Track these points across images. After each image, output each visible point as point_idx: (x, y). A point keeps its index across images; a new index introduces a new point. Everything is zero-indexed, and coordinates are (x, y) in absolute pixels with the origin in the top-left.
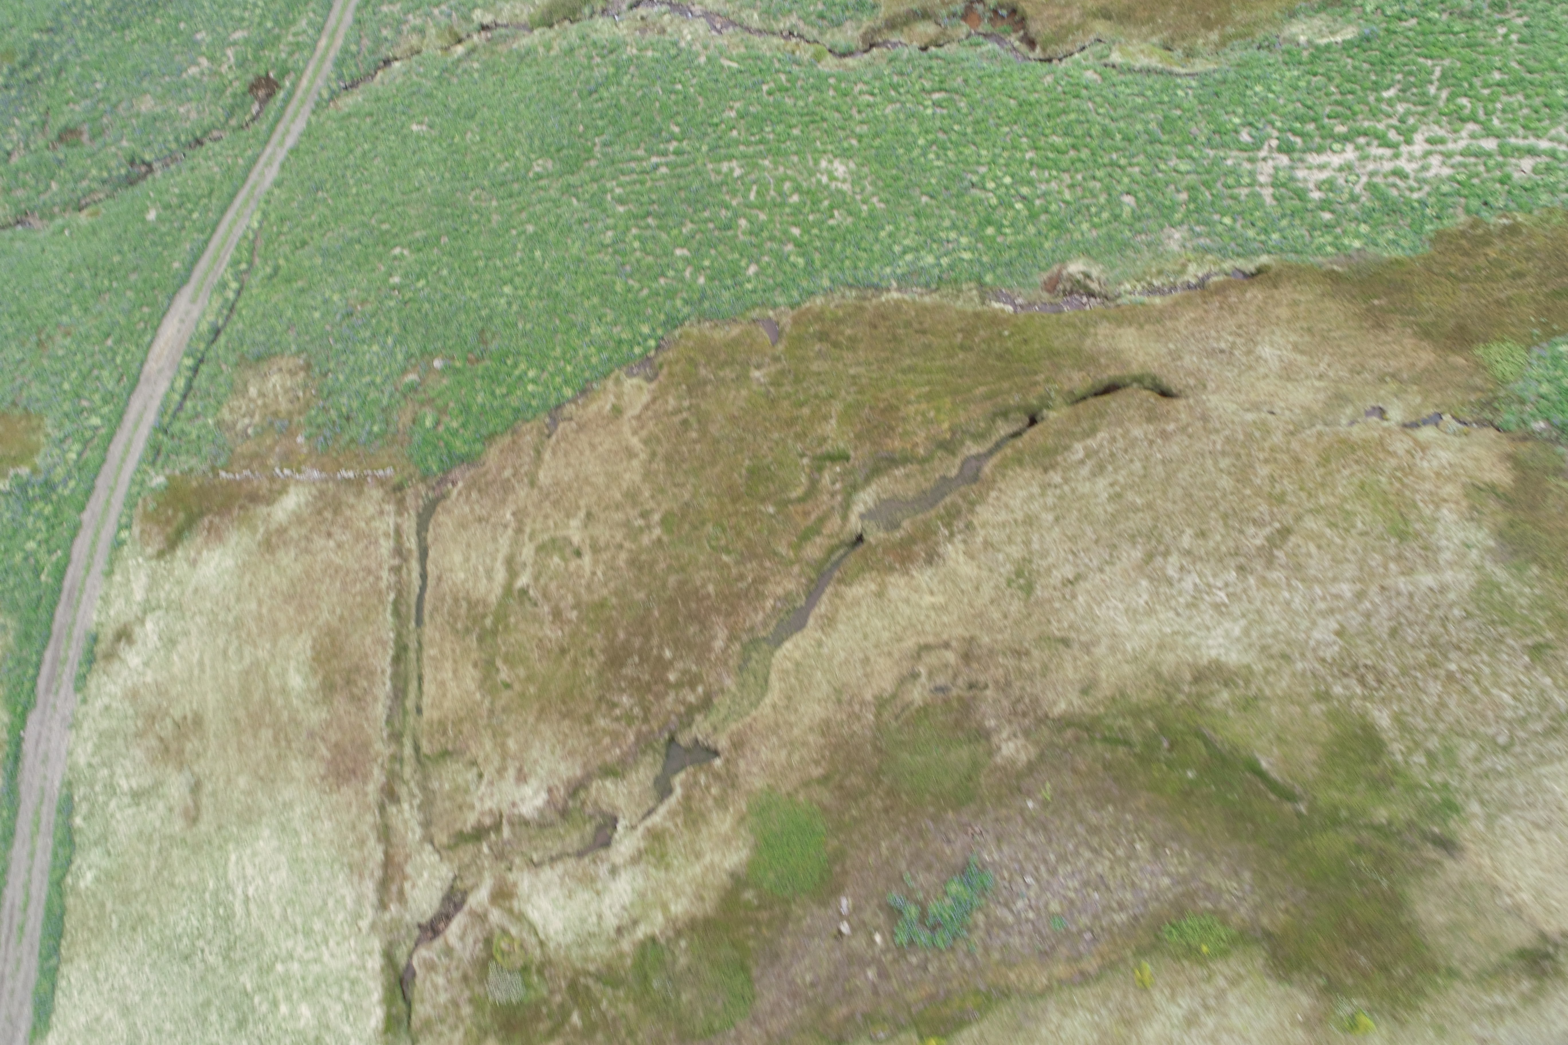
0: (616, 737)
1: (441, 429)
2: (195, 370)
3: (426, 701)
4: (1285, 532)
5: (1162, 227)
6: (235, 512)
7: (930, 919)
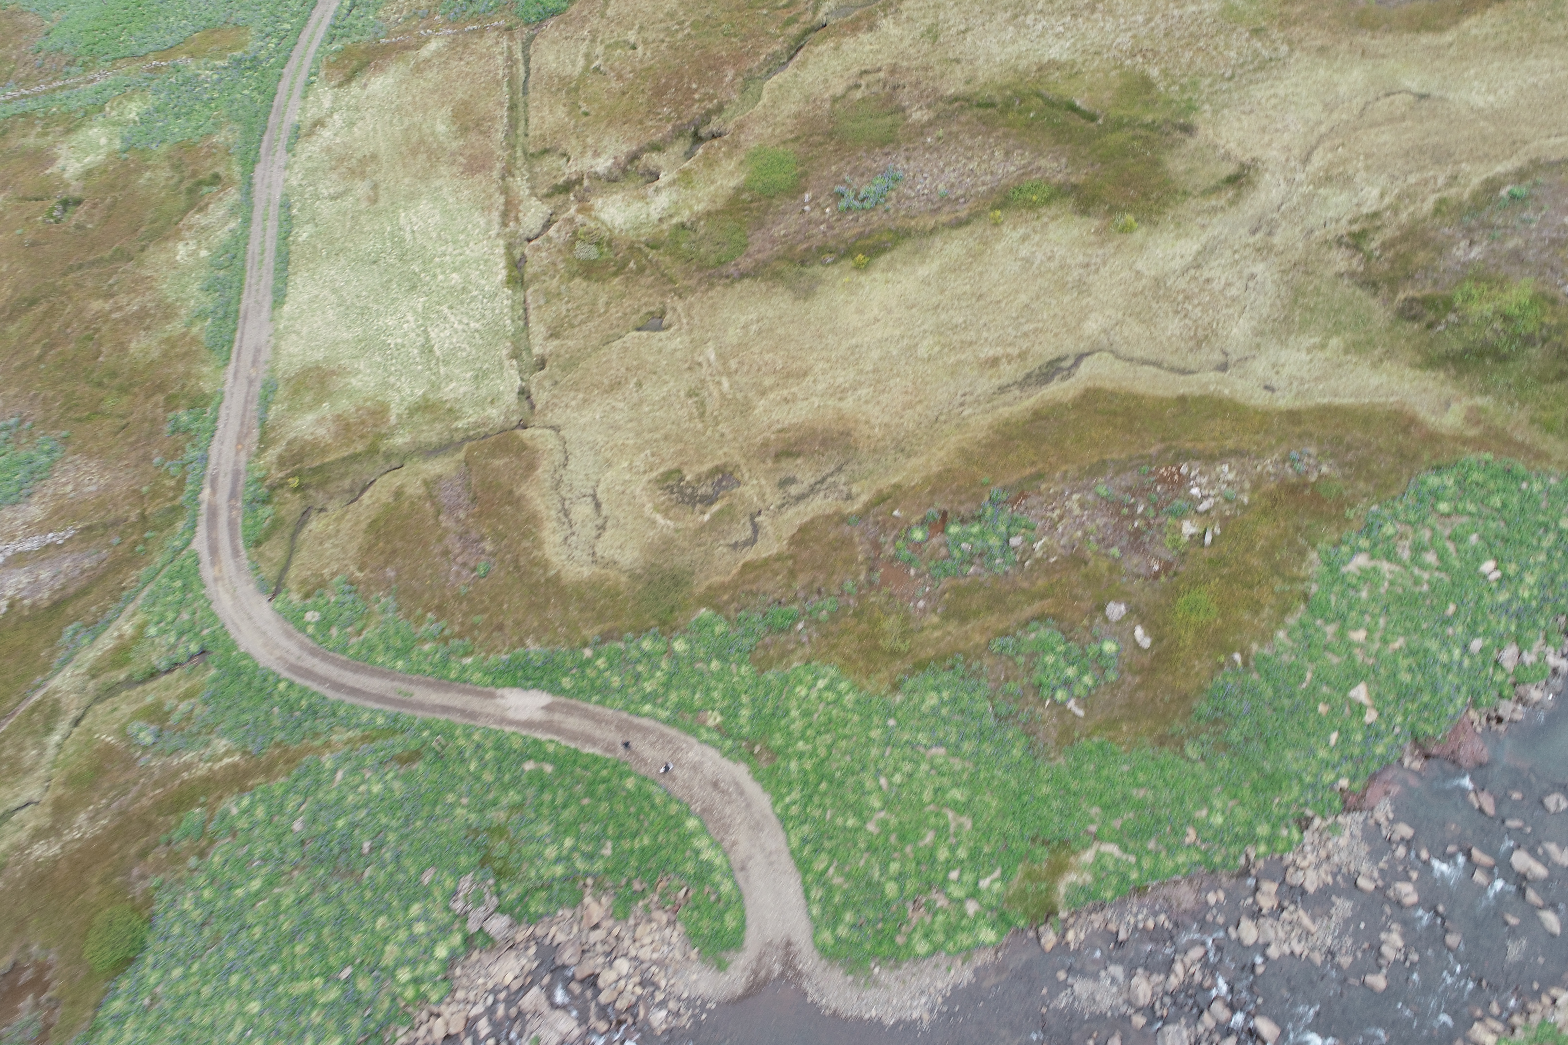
3: (531, 128)
6: (393, 56)
7: (861, 196)
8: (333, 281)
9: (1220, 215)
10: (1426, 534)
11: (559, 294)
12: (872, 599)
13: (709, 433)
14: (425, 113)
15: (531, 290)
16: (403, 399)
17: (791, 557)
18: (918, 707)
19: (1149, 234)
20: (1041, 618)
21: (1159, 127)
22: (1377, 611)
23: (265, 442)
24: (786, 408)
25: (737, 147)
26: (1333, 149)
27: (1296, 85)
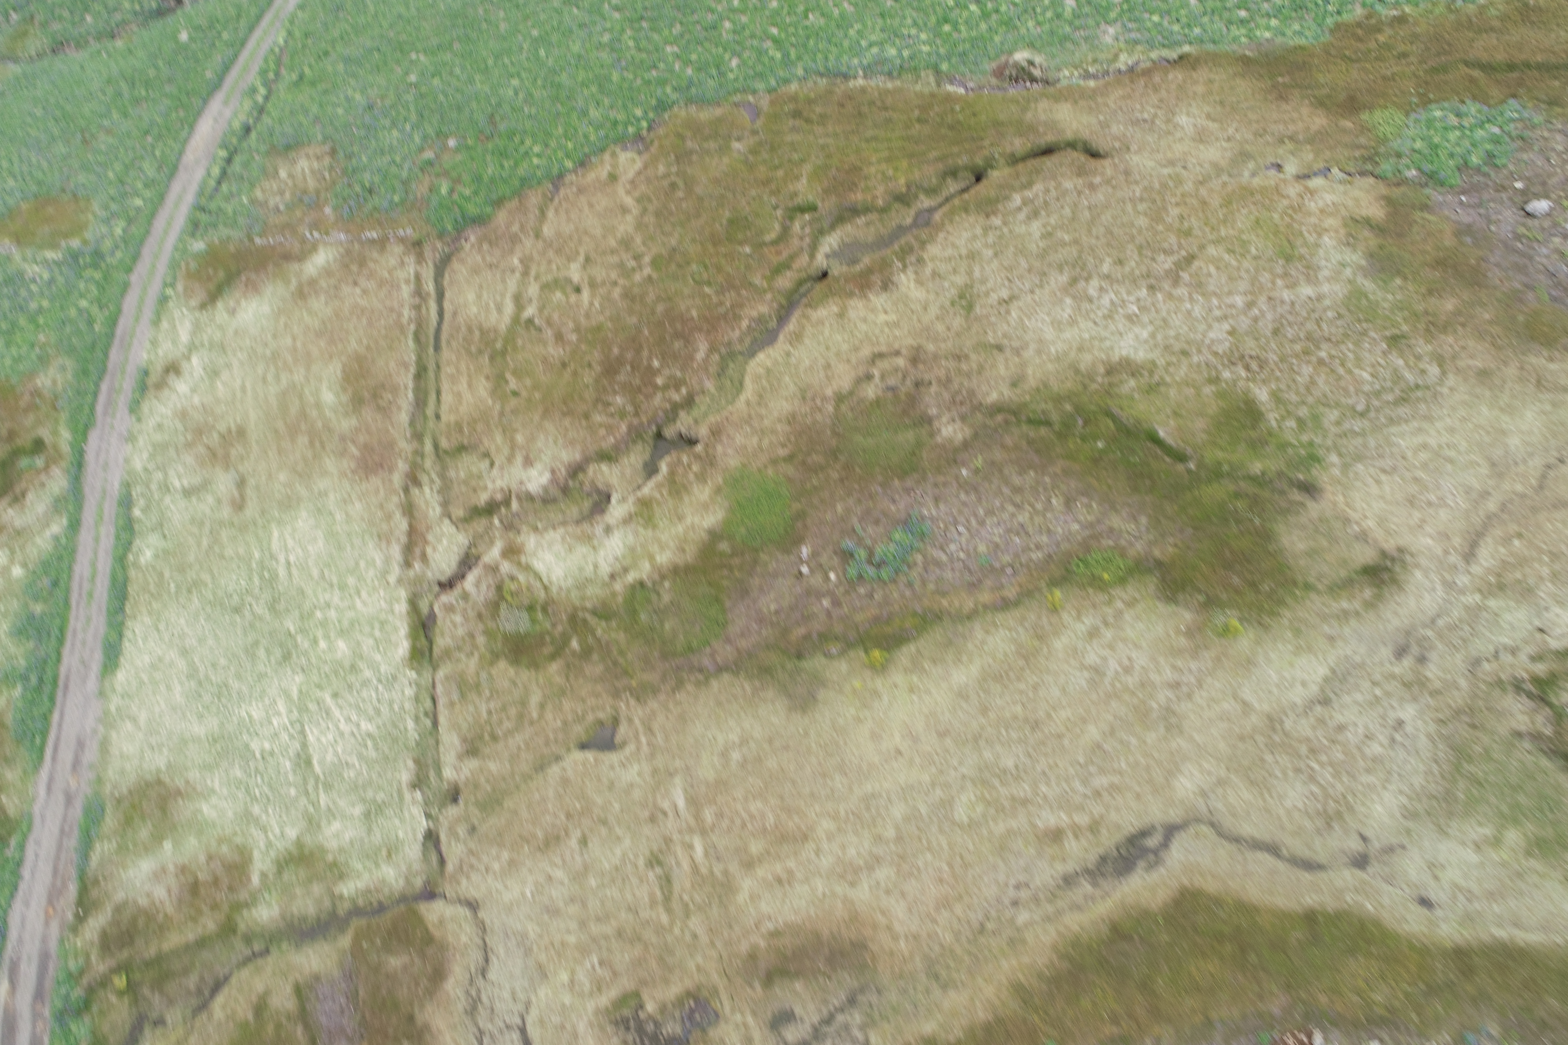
0: (610, 429)
1: (455, 196)
2: (229, 161)
3: (444, 408)
4: (1190, 259)
5: (1098, 25)
6: (270, 268)
7: (877, 559)
8: (183, 635)
9: (1353, 624)
11: (478, 685)
13: (677, 931)
14: (308, 369)
15: (441, 674)
16: (269, 845)
19: (1258, 643)
21: (1271, 481)
23: (85, 905)
24: (780, 894)
25: (712, 464)
26: (1506, 541)
27: (1452, 430)
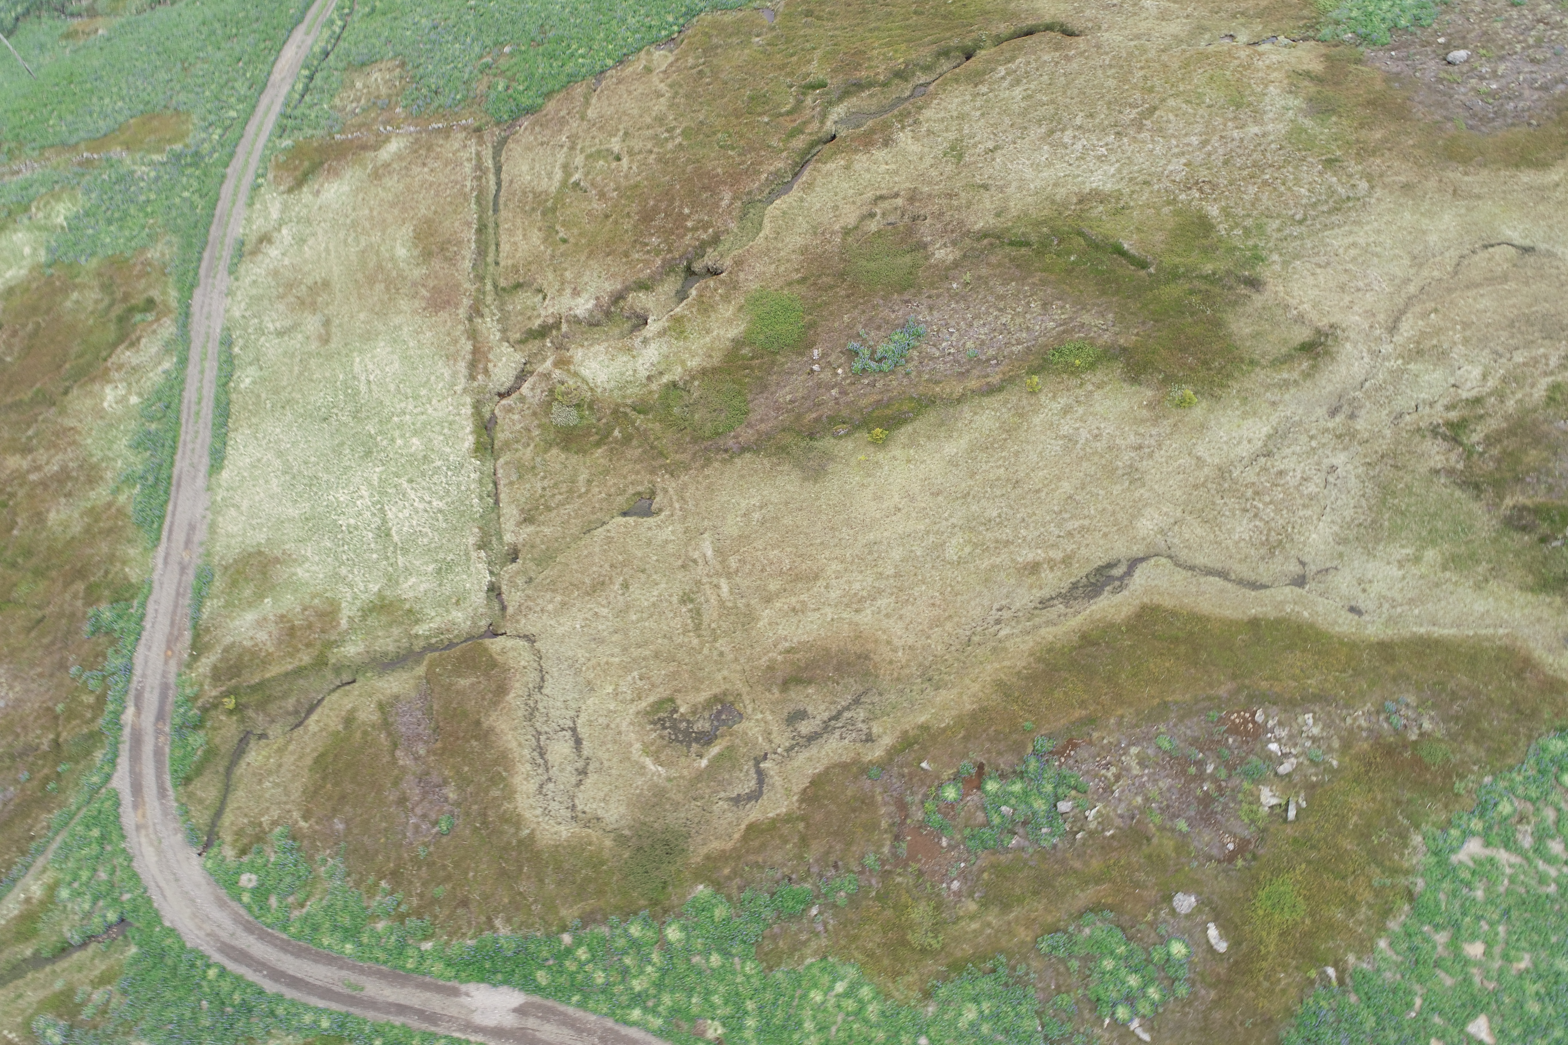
0: (646, 262)
1: (511, 91)
2: (311, 78)
3: (502, 256)
4: (1153, 110)
6: (350, 157)
7: (878, 355)
8: (278, 441)
9: (1293, 390)
10: (1550, 815)
11: (534, 468)
12: (899, 879)
13: (706, 651)
14: (384, 232)
15: (501, 461)
16: (355, 598)
17: (803, 818)
18: (953, 1024)
19: (1210, 410)
20: (1096, 908)
21: (1221, 279)
22: (1495, 917)
23: (198, 648)
24: (794, 620)
25: (735, 288)
26: (1425, 315)
27: (1379, 232)
